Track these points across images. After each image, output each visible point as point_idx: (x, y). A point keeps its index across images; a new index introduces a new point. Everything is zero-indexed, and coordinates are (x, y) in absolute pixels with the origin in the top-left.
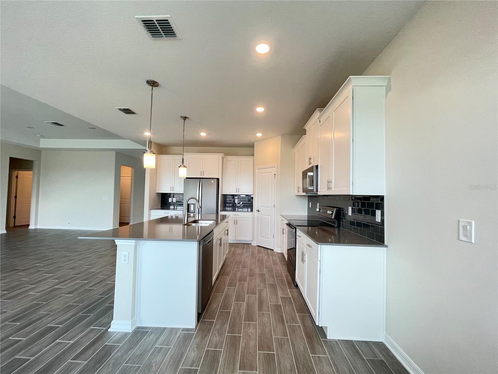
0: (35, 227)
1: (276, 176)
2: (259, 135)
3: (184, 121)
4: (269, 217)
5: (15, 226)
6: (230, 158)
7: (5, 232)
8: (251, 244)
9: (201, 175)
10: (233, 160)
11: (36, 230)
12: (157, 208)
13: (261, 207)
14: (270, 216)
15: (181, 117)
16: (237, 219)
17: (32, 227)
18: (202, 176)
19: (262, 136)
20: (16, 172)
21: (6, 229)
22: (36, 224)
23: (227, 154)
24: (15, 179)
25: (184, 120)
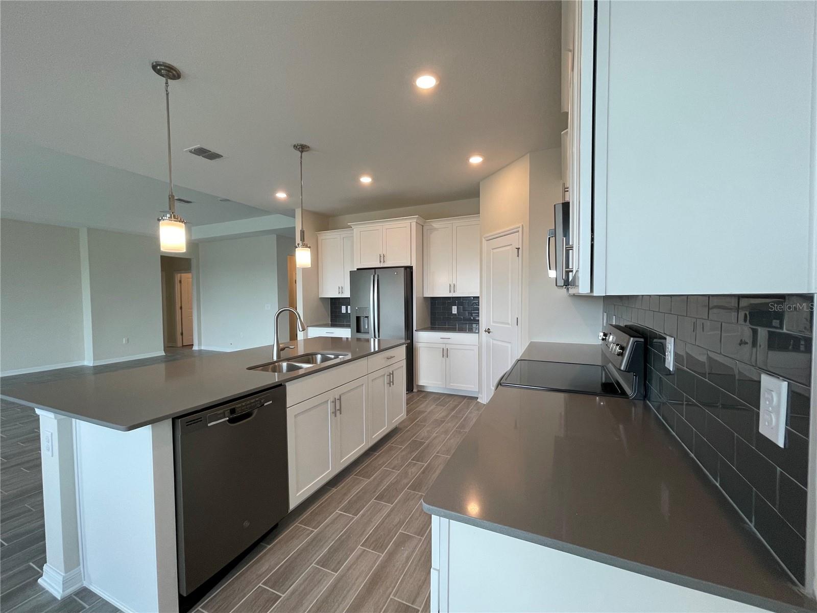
0: (199, 348)
1: (520, 251)
2: (476, 160)
3: (300, 153)
4: (509, 345)
5: (183, 346)
6: (437, 224)
7: (164, 354)
8: (477, 398)
9: (380, 261)
10: (441, 228)
11: (200, 351)
12: (322, 323)
13: (494, 322)
14: (510, 343)
15: (294, 146)
16: (448, 347)
17: (195, 348)
18: (382, 264)
19: (483, 162)
20: (179, 275)
21: (164, 350)
22: (200, 344)
23: (427, 217)
24: (179, 284)
25: (302, 152)
